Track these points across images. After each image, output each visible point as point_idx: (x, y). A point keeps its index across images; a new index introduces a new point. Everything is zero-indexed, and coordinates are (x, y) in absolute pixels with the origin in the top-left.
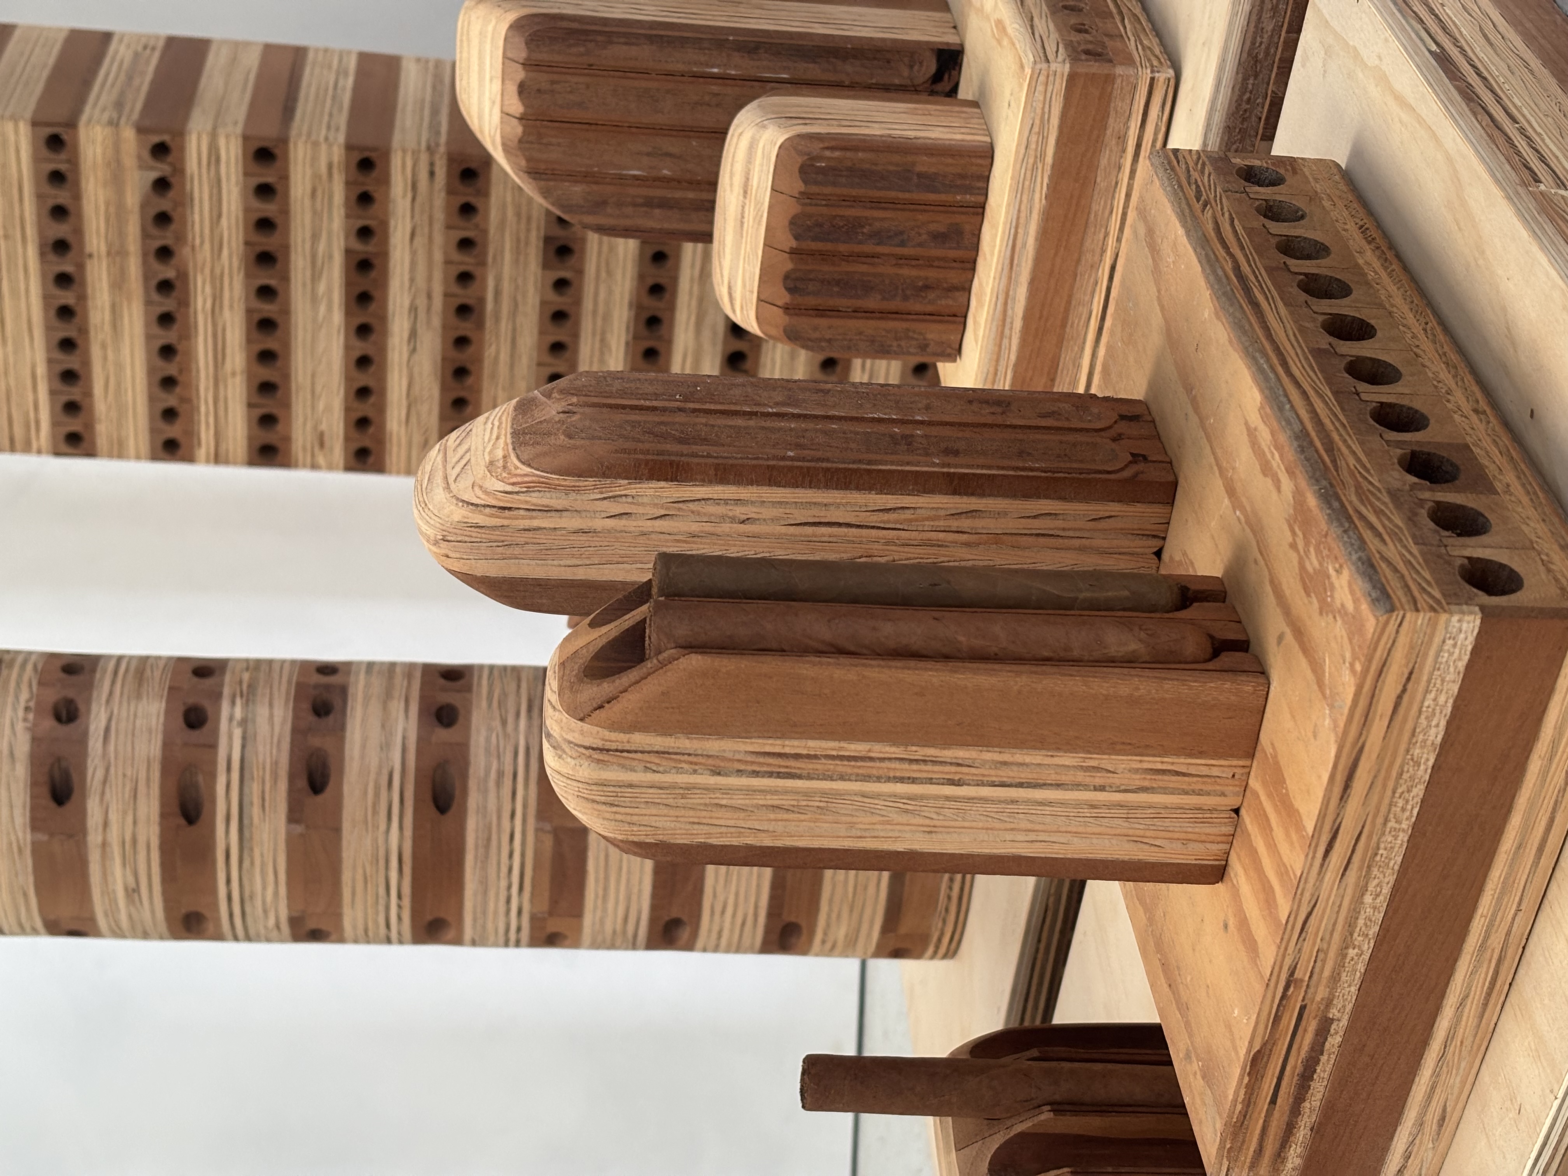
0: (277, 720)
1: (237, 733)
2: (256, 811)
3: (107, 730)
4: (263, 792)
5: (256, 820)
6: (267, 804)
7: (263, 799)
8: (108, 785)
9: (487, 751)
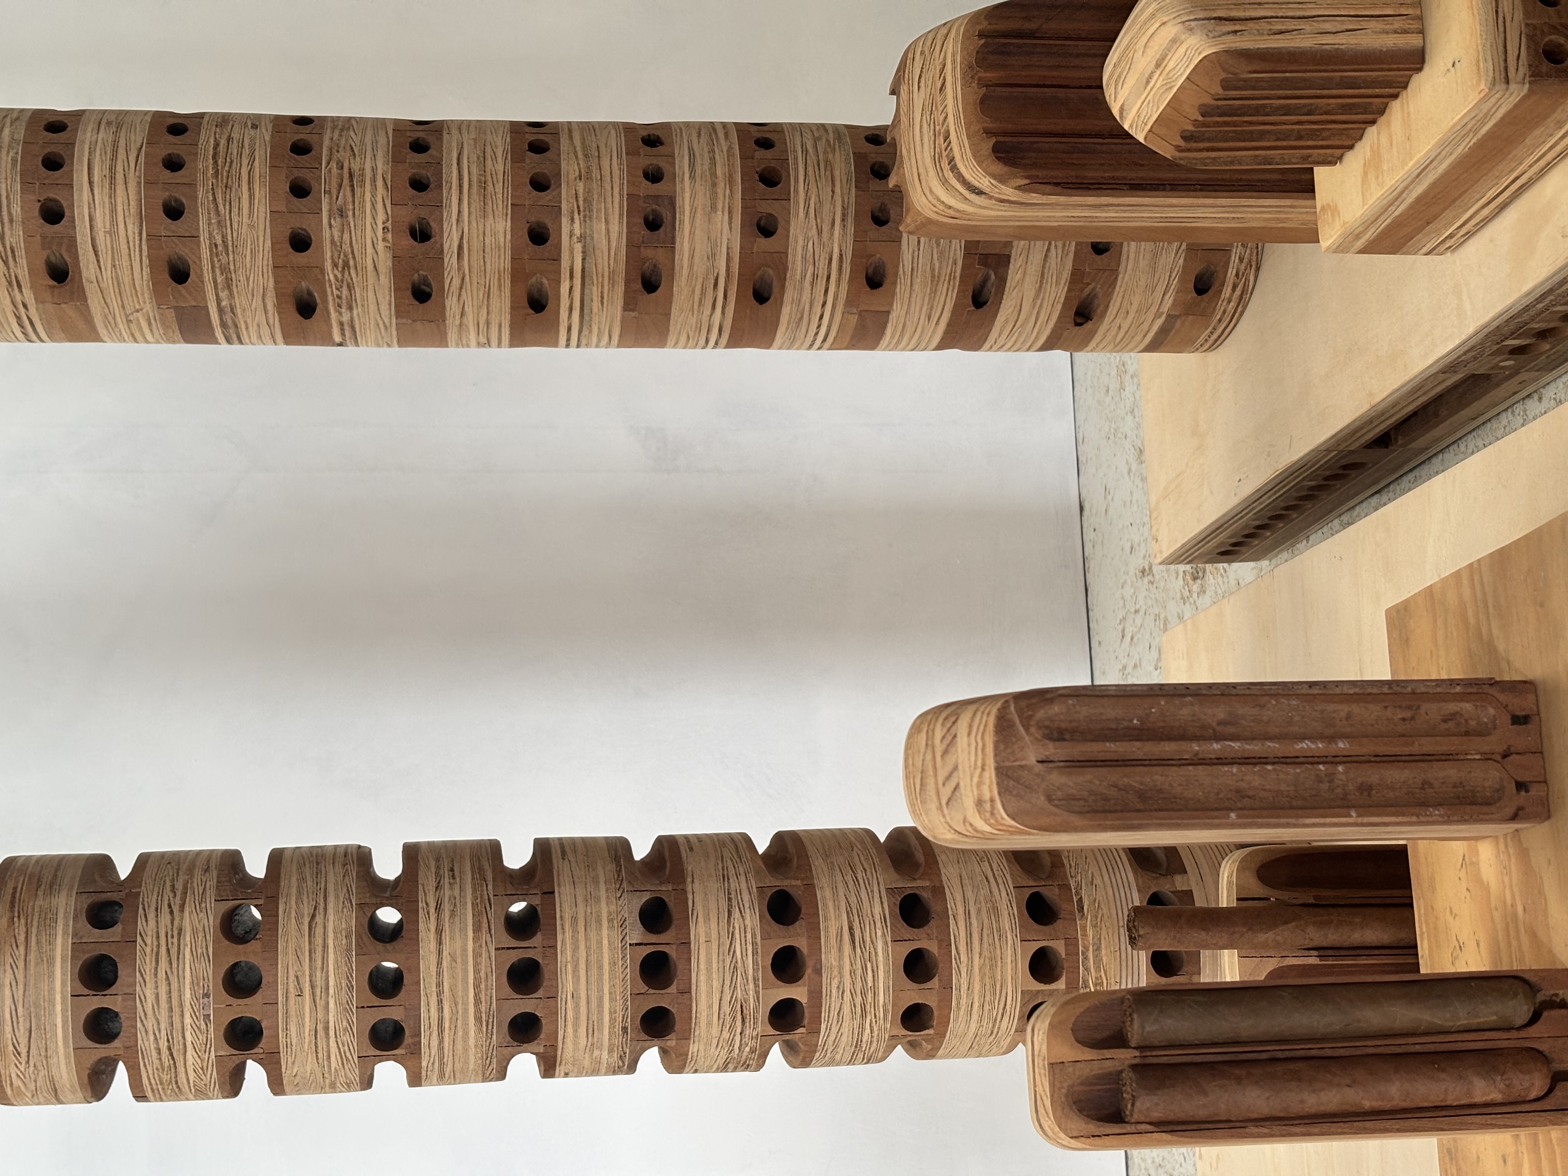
0: (614, 236)
1: (578, 247)
2: (596, 305)
3: (460, 247)
4: (602, 293)
5: (595, 310)
6: (605, 301)
7: (602, 297)
8: (464, 290)
9: (804, 258)
